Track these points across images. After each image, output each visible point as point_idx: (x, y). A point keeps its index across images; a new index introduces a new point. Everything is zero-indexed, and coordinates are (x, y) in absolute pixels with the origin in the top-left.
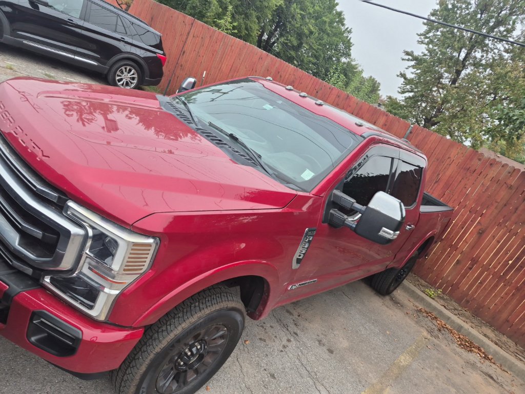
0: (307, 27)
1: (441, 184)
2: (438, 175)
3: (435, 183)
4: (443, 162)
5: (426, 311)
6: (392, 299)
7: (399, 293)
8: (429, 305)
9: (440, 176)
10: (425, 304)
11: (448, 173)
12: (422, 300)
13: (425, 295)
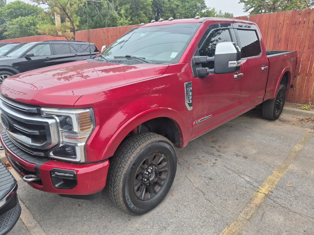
0: (174, 4)
1: (283, 41)
2: (278, 37)
3: (279, 43)
4: (277, 28)
5: (306, 119)
6: (280, 120)
7: (283, 116)
8: (307, 114)
9: (280, 36)
10: (304, 115)
11: (284, 33)
12: (301, 113)
13: (302, 110)
